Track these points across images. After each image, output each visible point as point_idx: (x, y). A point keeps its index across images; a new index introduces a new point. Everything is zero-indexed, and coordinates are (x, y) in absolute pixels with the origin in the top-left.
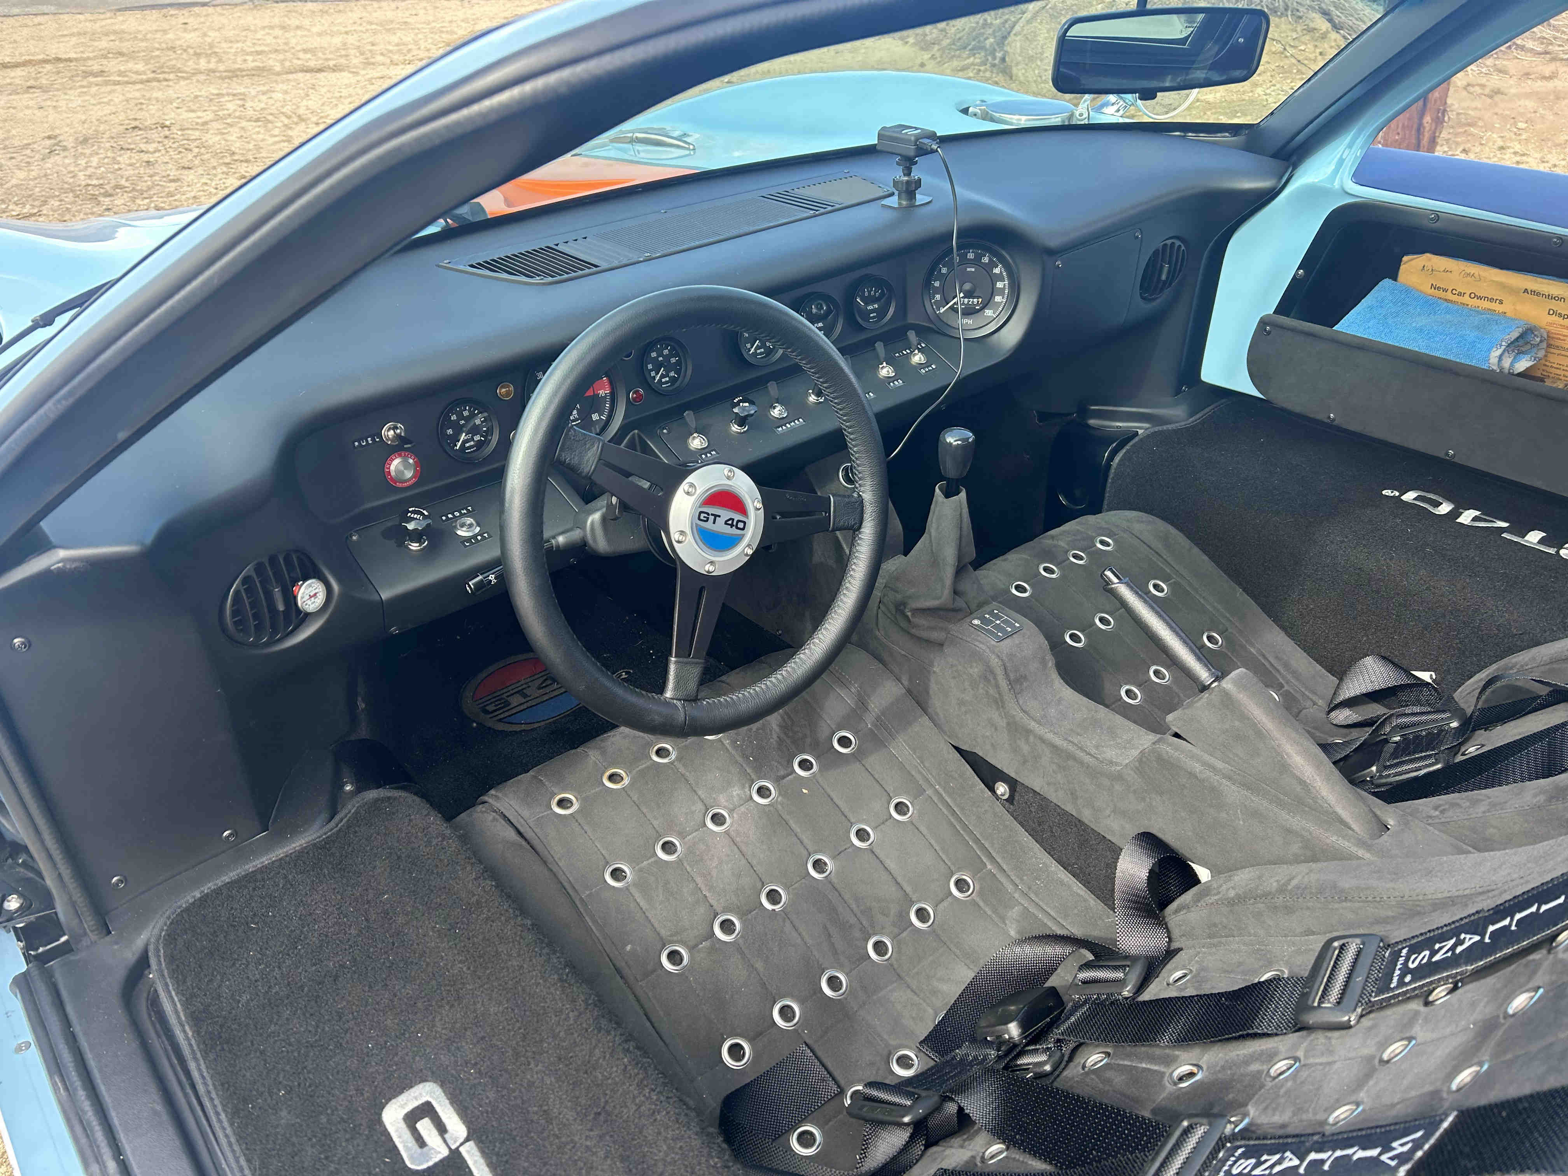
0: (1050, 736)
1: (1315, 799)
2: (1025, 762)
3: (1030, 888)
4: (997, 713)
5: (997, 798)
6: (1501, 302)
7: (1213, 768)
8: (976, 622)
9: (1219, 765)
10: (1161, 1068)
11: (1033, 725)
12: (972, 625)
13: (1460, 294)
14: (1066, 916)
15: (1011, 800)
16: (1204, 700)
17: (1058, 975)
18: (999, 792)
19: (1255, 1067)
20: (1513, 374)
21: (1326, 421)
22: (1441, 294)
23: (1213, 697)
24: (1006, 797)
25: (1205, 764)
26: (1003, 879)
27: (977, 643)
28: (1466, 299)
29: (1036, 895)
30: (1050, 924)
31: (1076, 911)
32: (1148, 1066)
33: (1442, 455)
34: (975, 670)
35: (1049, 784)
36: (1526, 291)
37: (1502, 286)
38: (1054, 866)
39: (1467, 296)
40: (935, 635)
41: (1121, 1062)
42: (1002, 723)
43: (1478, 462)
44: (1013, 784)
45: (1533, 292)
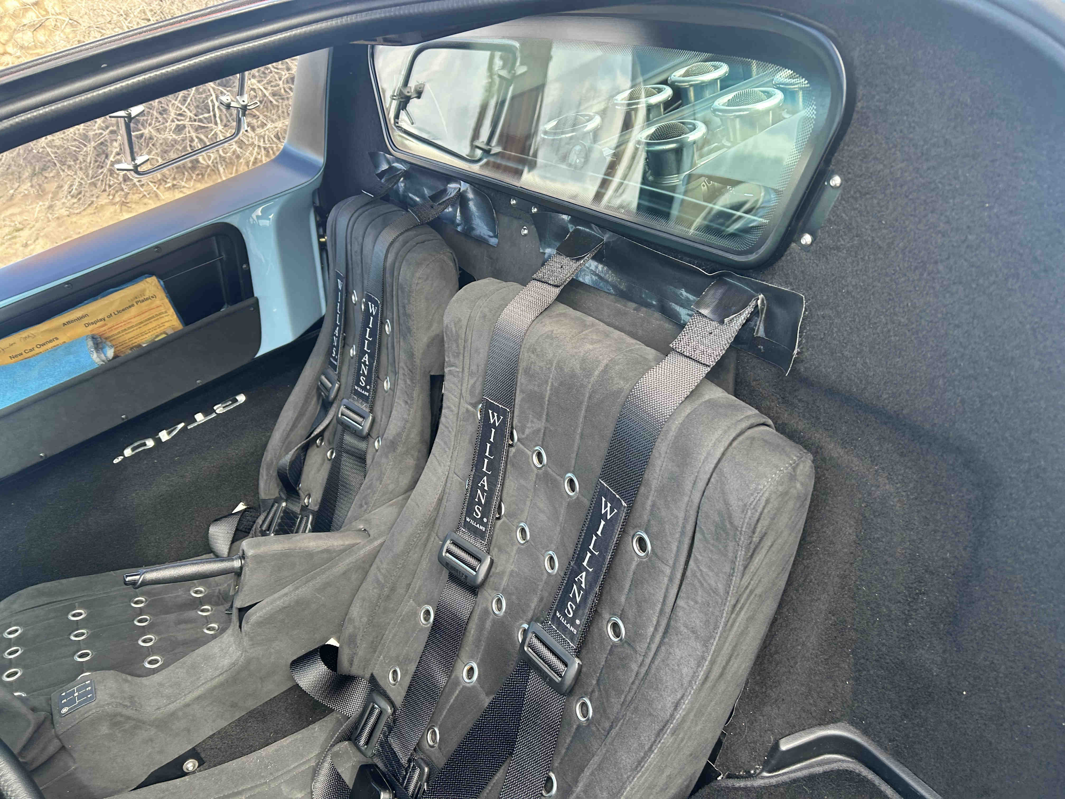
0: (189, 698)
1: (335, 551)
2: (189, 731)
3: (271, 774)
4: (143, 732)
5: (193, 772)
6: (57, 339)
7: (286, 595)
8: (64, 710)
9: (286, 590)
10: (459, 689)
11: (172, 707)
12: (66, 714)
13: (31, 350)
14: (302, 756)
15: (201, 763)
16: (248, 572)
17: (342, 772)
18: (191, 769)
19: (488, 624)
20: (110, 361)
21: (41, 460)
22: (20, 358)
23: (250, 565)
24: (197, 764)
25: (280, 598)
26: (257, 790)
27: (86, 715)
28: (37, 351)
29: (278, 770)
30: (303, 768)
31: (301, 748)
32: (454, 697)
33: (120, 422)
34: (104, 729)
35: (214, 721)
36: (64, 324)
37: (50, 331)
38: (263, 752)
39: (36, 349)
40: (52, 748)
41: (443, 716)
42: (153, 731)
43: (141, 410)
44: (193, 754)
45: (69, 322)
